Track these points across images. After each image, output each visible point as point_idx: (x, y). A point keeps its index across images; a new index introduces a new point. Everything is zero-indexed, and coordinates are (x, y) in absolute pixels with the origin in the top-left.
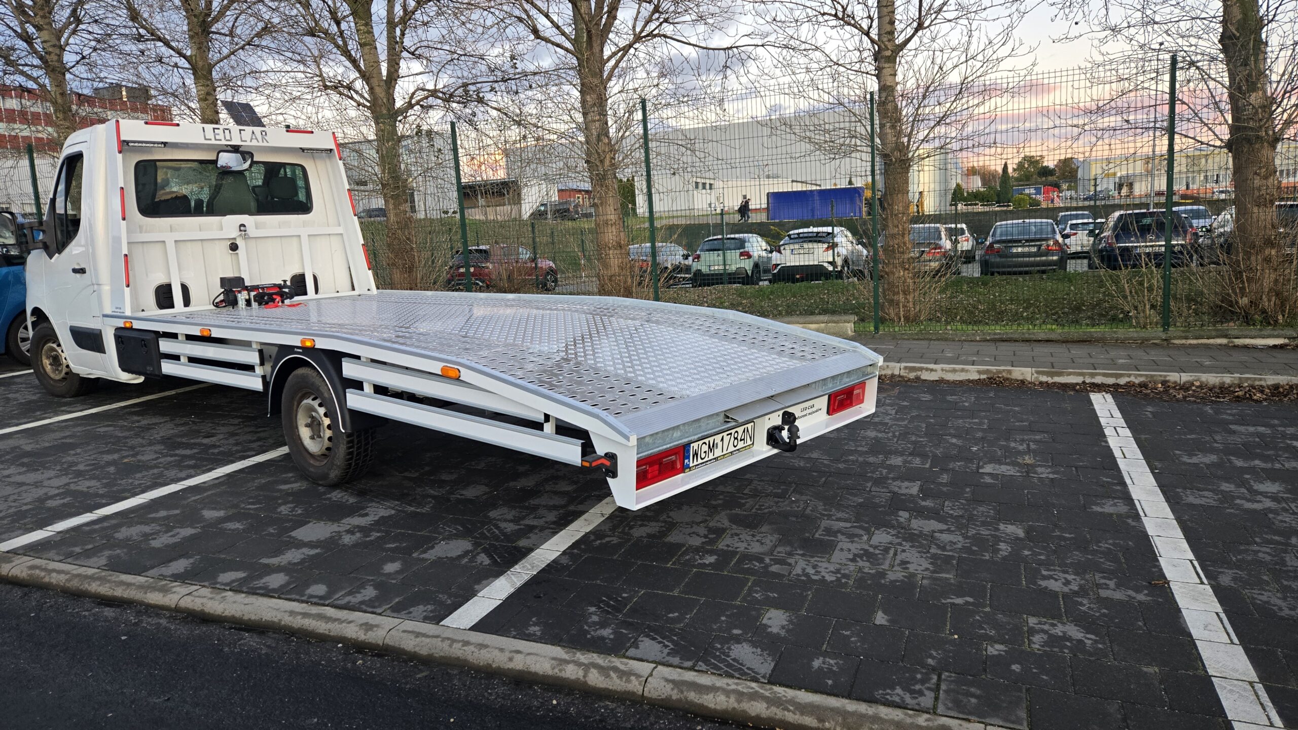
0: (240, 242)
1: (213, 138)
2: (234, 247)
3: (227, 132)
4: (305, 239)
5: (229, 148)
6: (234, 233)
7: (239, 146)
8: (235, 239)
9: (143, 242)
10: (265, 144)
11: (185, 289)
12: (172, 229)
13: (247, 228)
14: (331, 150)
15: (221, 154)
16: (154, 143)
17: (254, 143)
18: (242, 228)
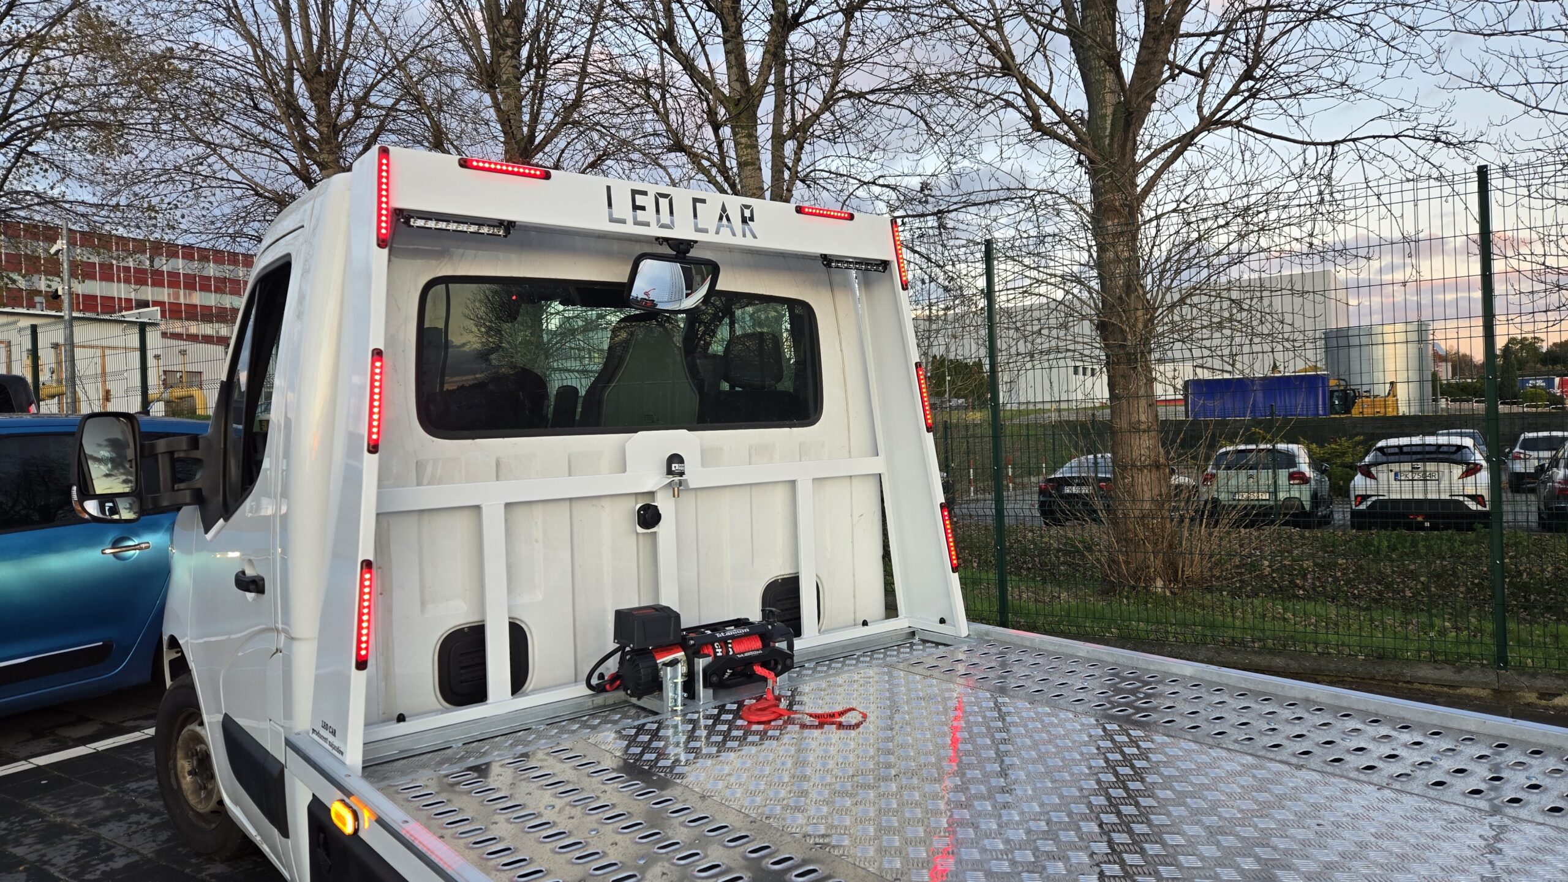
0: (664, 504)
1: (630, 221)
2: (649, 517)
3: (664, 203)
4: (804, 490)
5: (666, 250)
6: (652, 479)
7: (689, 244)
8: (652, 494)
9: (422, 512)
10: (749, 242)
11: (518, 637)
12: (499, 471)
13: (688, 467)
14: (885, 264)
15: (646, 265)
16: (479, 222)
17: (725, 237)
18: (675, 467)
